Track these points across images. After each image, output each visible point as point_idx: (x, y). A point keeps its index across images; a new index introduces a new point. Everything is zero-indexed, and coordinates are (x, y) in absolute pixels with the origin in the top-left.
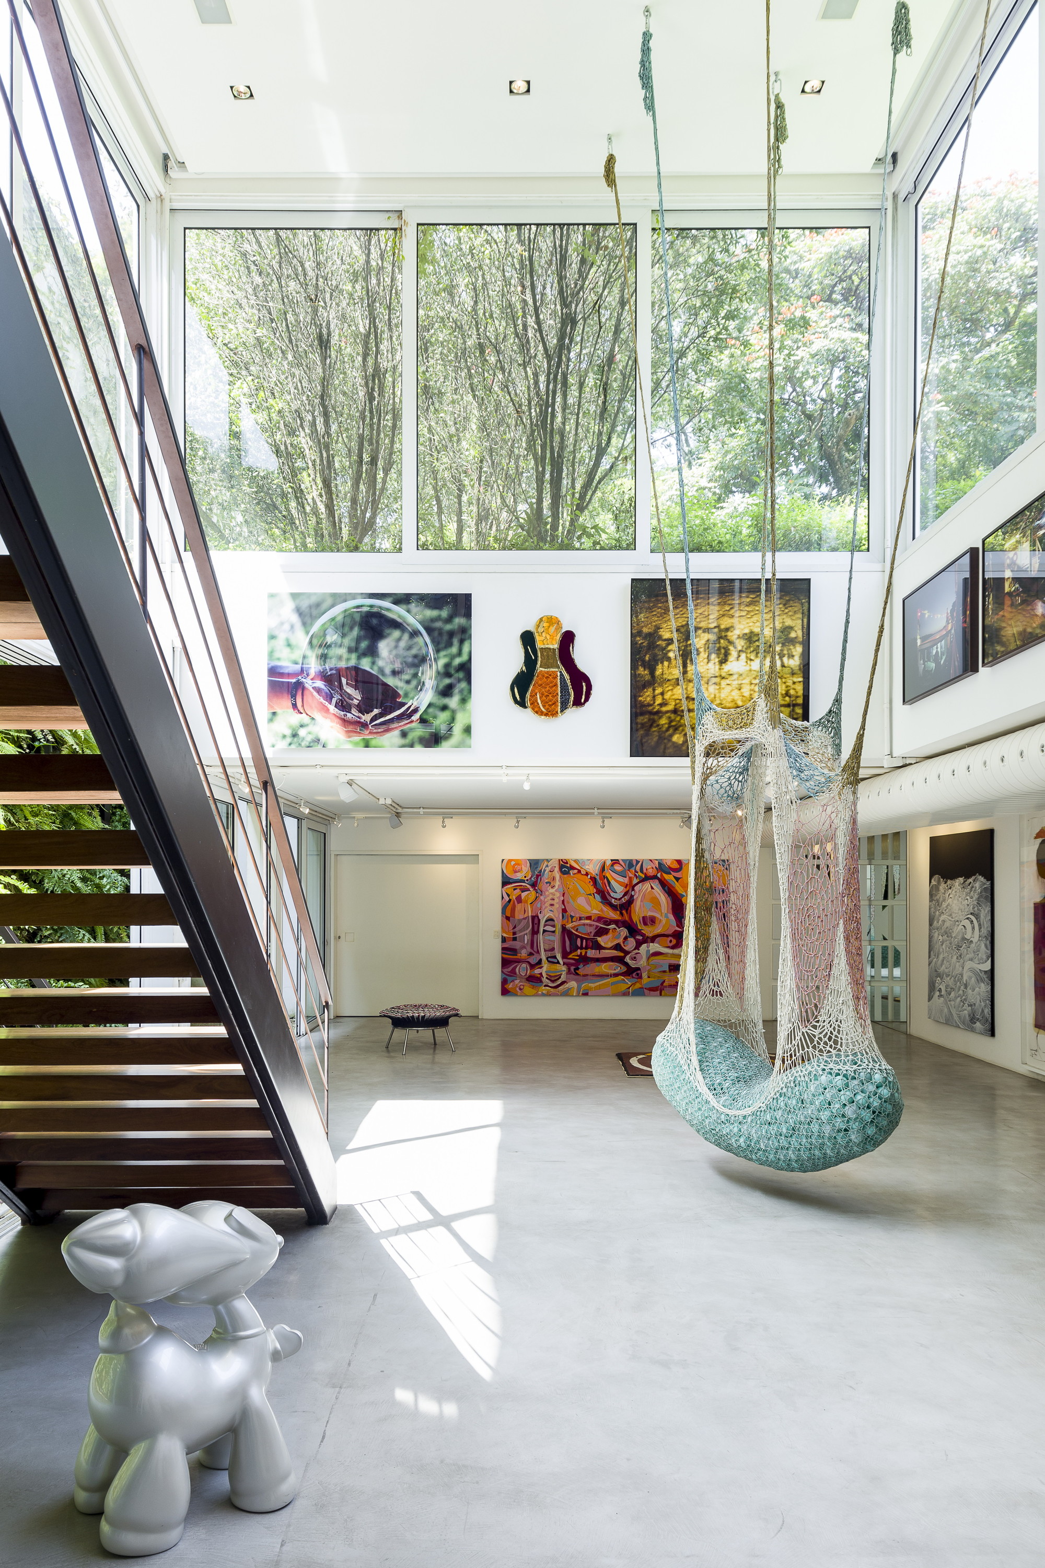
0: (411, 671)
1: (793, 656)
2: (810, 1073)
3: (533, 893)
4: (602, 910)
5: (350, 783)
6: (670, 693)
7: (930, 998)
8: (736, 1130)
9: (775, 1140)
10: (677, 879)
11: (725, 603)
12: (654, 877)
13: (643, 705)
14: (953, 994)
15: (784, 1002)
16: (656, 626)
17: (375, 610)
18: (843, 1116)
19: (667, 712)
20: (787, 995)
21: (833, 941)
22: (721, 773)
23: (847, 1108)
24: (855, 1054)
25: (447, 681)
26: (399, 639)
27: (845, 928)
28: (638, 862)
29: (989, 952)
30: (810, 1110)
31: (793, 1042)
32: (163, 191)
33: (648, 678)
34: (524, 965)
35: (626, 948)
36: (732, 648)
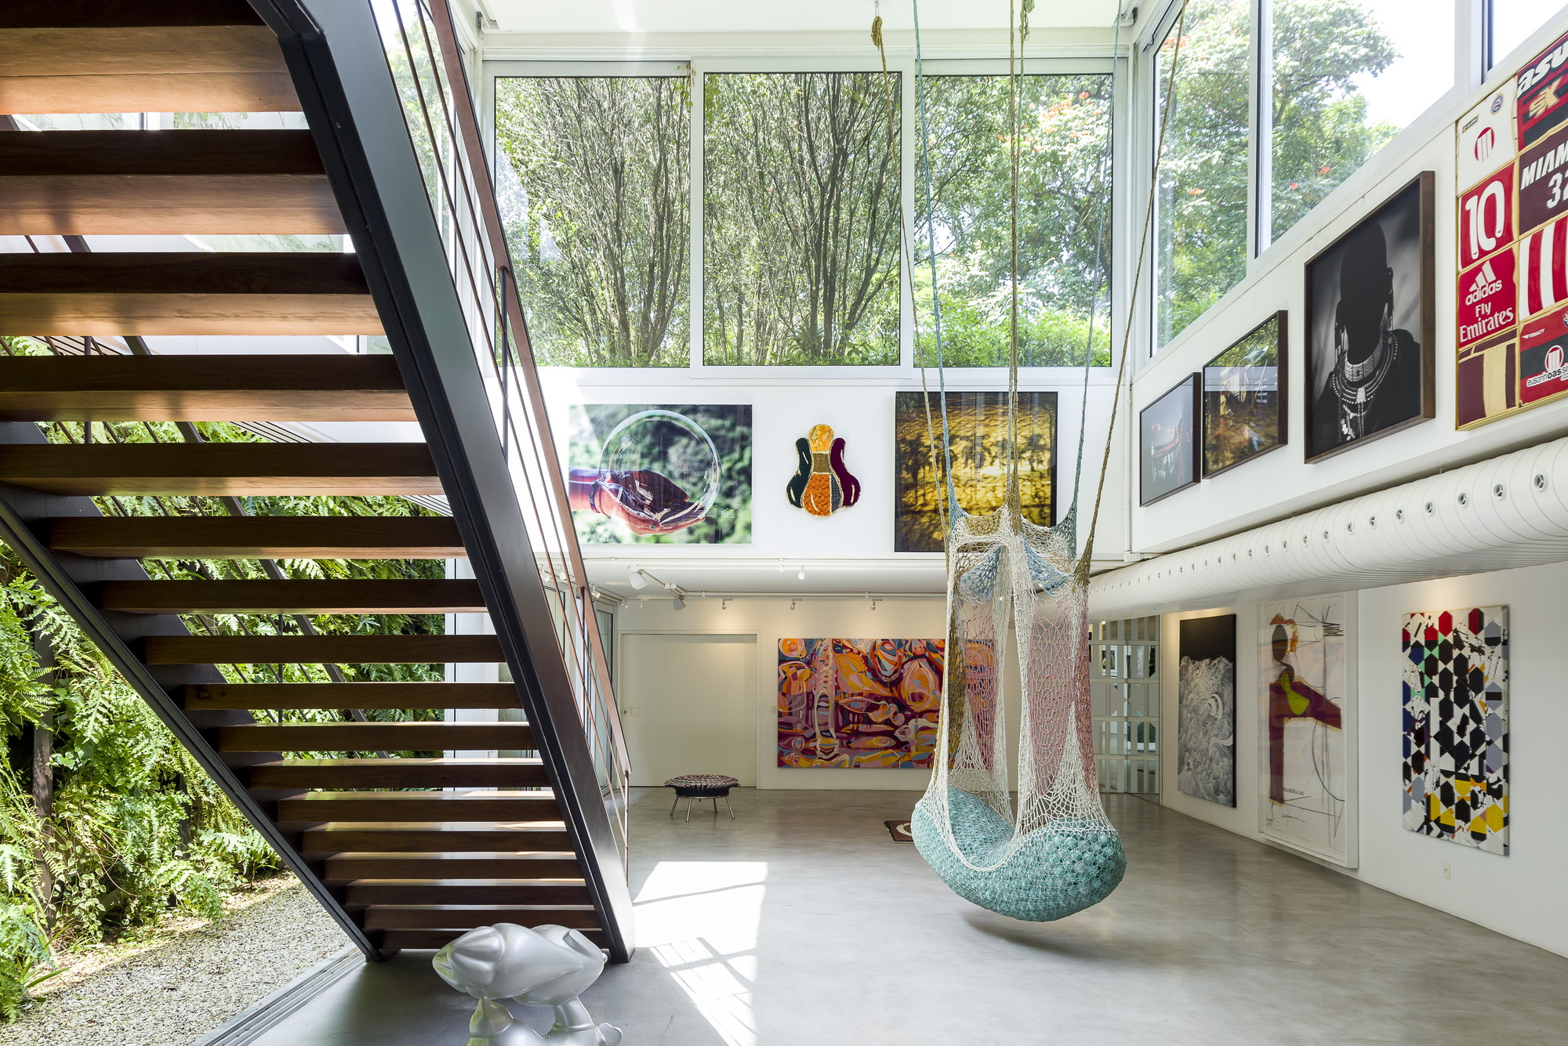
0: (698, 474)
1: (1042, 461)
2: (1045, 835)
3: (808, 670)
4: (873, 687)
5: (640, 573)
6: (930, 494)
7: (1180, 772)
8: (982, 884)
9: (1015, 894)
12: (922, 656)
13: (906, 506)
14: (1199, 768)
15: (1024, 773)
16: (918, 434)
17: (665, 420)
18: (1073, 871)
19: (929, 511)
20: (1027, 767)
21: (1066, 721)
22: (972, 570)
23: (1076, 865)
24: (1084, 819)
25: (730, 483)
26: (687, 446)
27: (1076, 708)
28: (907, 641)
29: (1231, 729)
30: (1045, 867)
31: (1031, 808)
32: (476, 44)
33: (911, 480)
34: (799, 739)
35: (895, 723)
36: (986, 454)
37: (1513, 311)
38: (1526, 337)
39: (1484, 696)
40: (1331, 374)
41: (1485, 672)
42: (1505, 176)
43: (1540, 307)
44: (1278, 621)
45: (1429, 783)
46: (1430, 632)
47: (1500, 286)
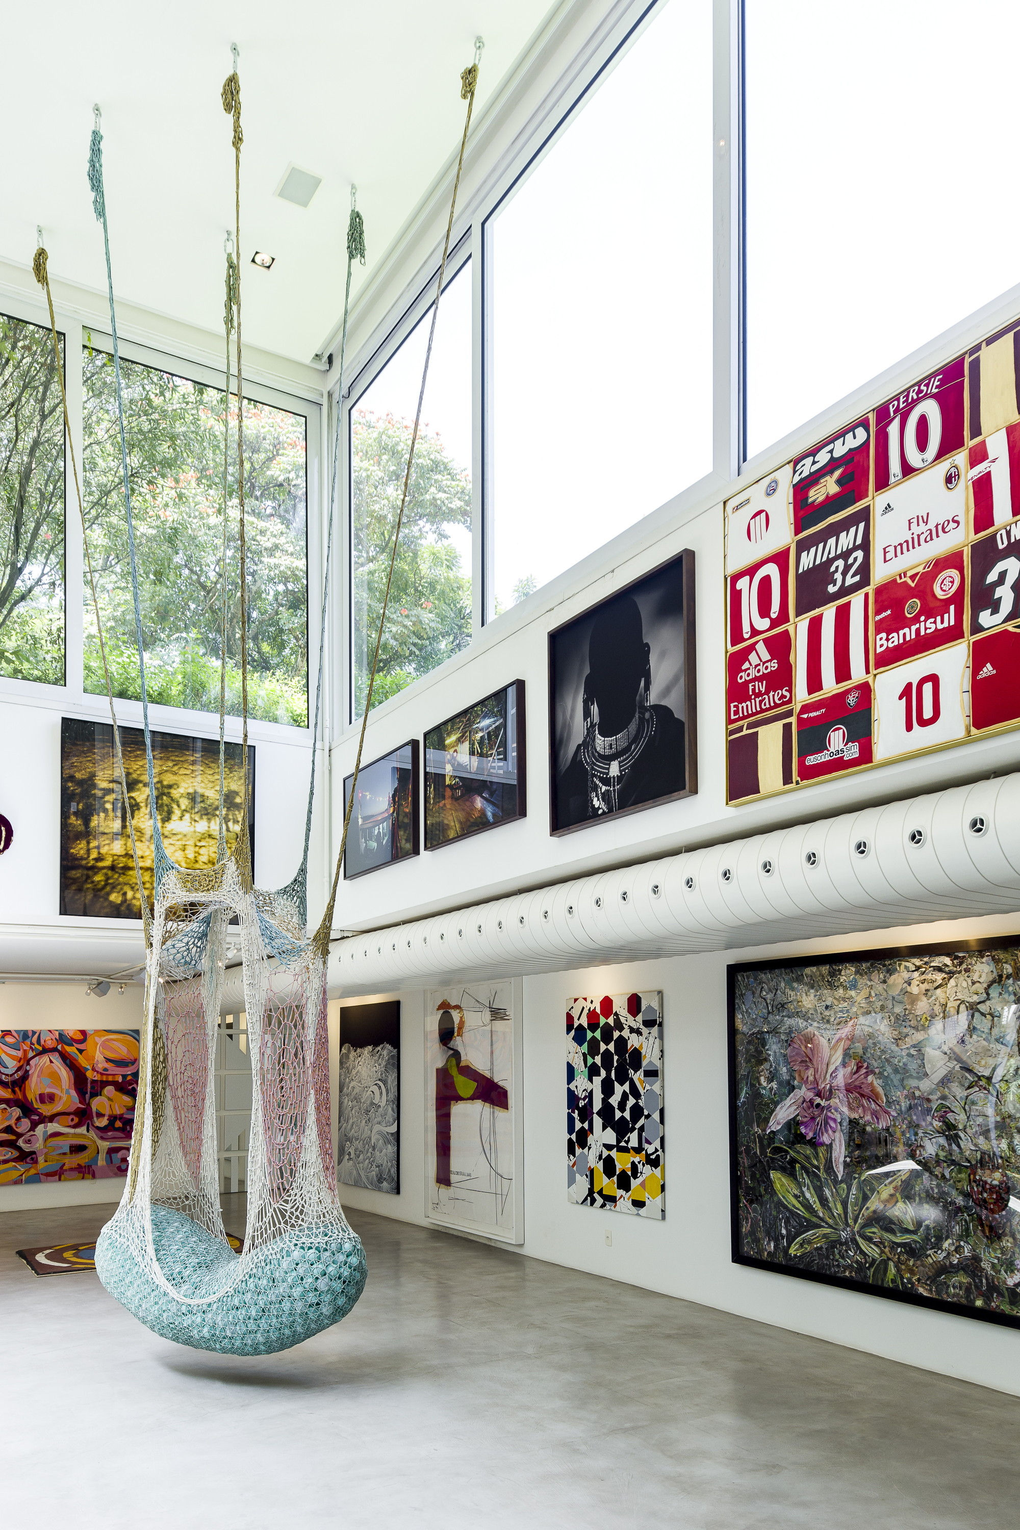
1: (238, 821)
2: (281, 1249)
6: (107, 847)
7: (340, 1163)
8: (199, 1320)
9: (243, 1325)
10: (81, 1051)
11: (168, 759)
12: (54, 1050)
13: (75, 858)
14: (361, 1157)
15: (255, 1178)
16: (90, 773)
18: (316, 1290)
19: (104, 868)
20: (258, 1171)
21: (304, 1113)
22: (179, 937)
23: (319, 1281)
24: (326, 1226)
27: (316, 1098)
28: (34, 1033)
29: (396, 1115)
30: (282, 1289)
31: (264, 1219)
33: (82, 828)
35: (19, 1130)
36: (175, 806)
37: (790, 691)
38: (805, 716)
39: (643, 1074)
40: (579, 746)
41: (643, 1052)
42: (780, 559)
43: (820, 688)
44: (445, 1007)
45: (592, 1156)
46: (592, 1015)
47: (776, 665)
